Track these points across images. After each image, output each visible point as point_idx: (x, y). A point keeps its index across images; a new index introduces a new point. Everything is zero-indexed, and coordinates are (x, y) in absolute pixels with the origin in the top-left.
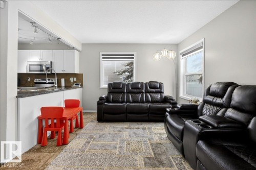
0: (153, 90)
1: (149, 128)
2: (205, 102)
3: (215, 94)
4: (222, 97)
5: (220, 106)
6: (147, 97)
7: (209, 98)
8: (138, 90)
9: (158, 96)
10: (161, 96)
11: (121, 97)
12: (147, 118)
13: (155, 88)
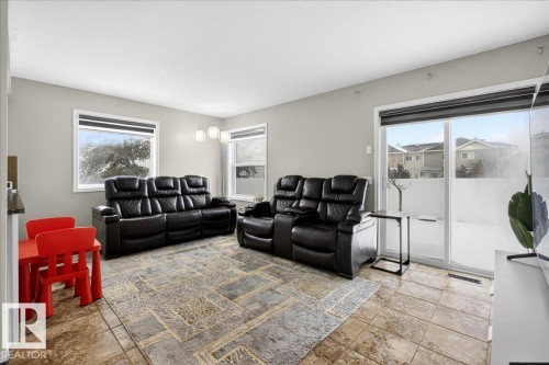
0: (195, 190)
1: (210, 245)
2: (276, 198)
3: (286, 188)
4: (294, 190)
5: (293, 199)
6: (186, 201)
7: (281, 193)
8: (170, 191)
9: (202, 200)
10: (207, 199)
11: (140, 205)
12: (199, 233)
13: (197, 186)
